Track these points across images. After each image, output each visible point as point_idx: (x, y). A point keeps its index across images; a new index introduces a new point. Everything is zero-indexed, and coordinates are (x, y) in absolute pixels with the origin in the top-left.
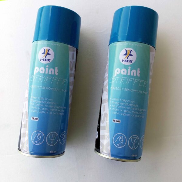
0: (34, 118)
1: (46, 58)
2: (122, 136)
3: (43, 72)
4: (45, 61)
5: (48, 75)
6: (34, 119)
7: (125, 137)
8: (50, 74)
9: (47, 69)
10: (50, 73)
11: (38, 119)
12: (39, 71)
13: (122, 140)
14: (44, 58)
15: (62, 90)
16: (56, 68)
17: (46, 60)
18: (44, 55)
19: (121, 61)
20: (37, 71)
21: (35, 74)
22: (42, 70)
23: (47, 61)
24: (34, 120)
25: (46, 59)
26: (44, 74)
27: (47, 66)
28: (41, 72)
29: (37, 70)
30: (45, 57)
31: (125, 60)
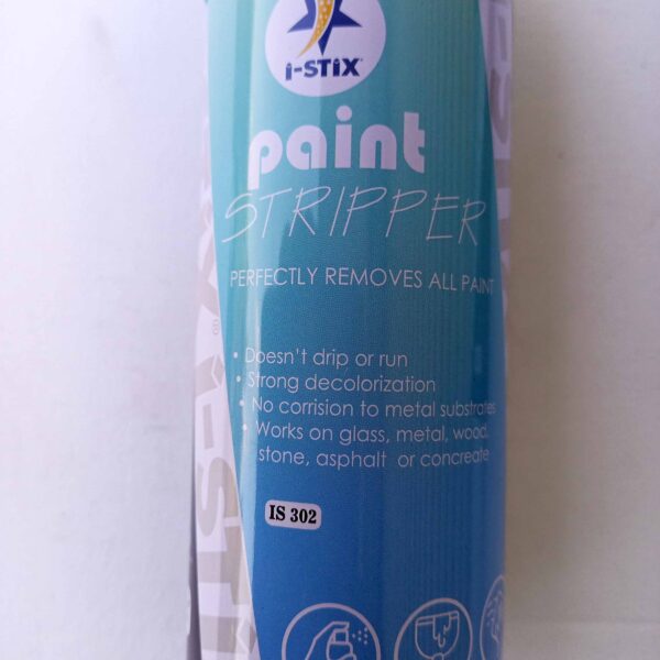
0: (289, 506)
1: (330, 53)
2: (348, 624)
3: (318, 161)
4: (324, 73)
5: (355, 175)
6: (289, 514)
7: (369, 627)
8: (372, 166)
9: (343, 134)
10: (367, 161)
11: (318, 518)
12: (284, 158)
13: (346, 650)
14: (315, 54)
15: (464, 280)
16: (411, 120)
17: (330, 68)
18: (307, 34)
19: (280, 75)
20: (271, 163)
21: (253, 182)
22: (306, 148)
23: (336, 72)
24: (287, 523)
25: (324, 63)
26: (329, 175)
27: (344, 113)
28: (300, 161)
29: (265, 151)
30: (316, 47)
31: (307, 65)
